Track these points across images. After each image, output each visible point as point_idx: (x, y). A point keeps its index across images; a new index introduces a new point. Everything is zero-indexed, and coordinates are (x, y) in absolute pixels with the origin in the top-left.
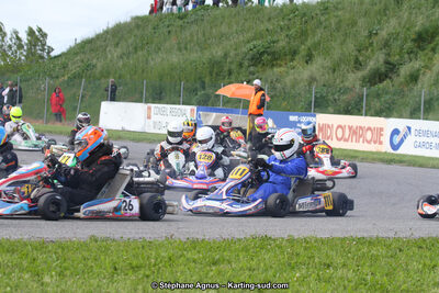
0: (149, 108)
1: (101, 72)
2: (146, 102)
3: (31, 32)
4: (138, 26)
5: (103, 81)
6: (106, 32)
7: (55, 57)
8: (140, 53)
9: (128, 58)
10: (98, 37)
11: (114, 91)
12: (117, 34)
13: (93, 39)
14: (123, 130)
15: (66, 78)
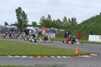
0: (100, 36)
1: (89, 28)
2: (99, 35)
3: (72, 19)
4: (97, 18)
5: (89, 30)
6: (90, 19)
7: (78, 25)
8: (98, 24)
9: (95, 25)
10: (88, 20)
11: (92, 32)
12: (92, 19)
13: (87, 20)
14: (94, 42)
15: (81, 29)
